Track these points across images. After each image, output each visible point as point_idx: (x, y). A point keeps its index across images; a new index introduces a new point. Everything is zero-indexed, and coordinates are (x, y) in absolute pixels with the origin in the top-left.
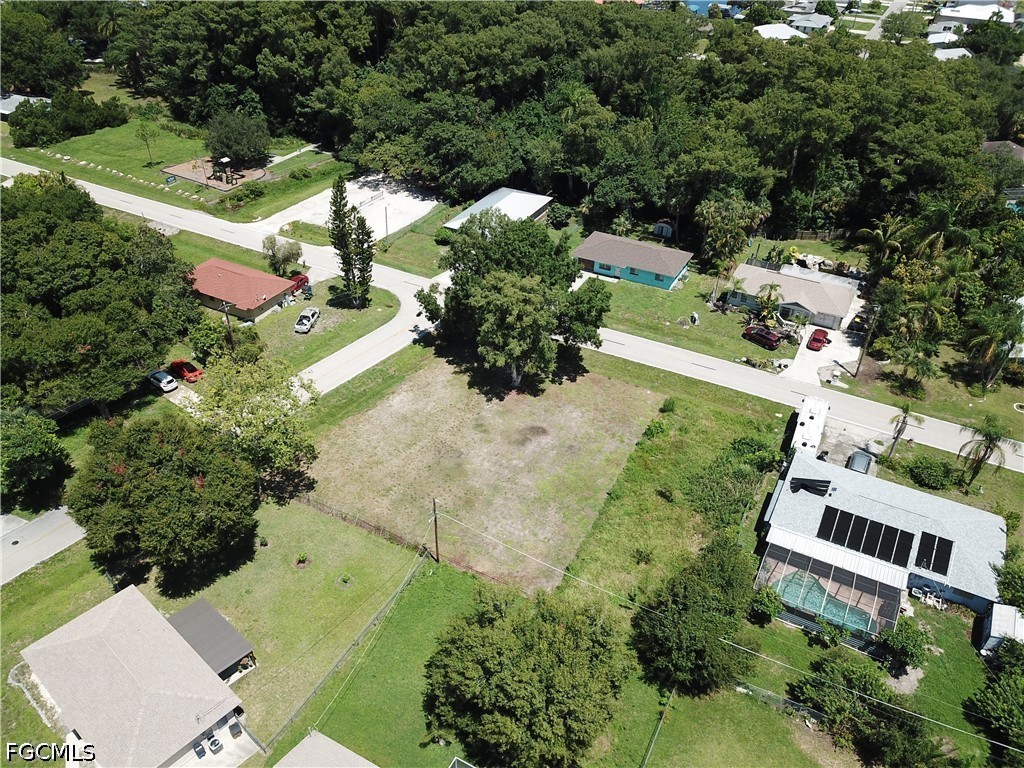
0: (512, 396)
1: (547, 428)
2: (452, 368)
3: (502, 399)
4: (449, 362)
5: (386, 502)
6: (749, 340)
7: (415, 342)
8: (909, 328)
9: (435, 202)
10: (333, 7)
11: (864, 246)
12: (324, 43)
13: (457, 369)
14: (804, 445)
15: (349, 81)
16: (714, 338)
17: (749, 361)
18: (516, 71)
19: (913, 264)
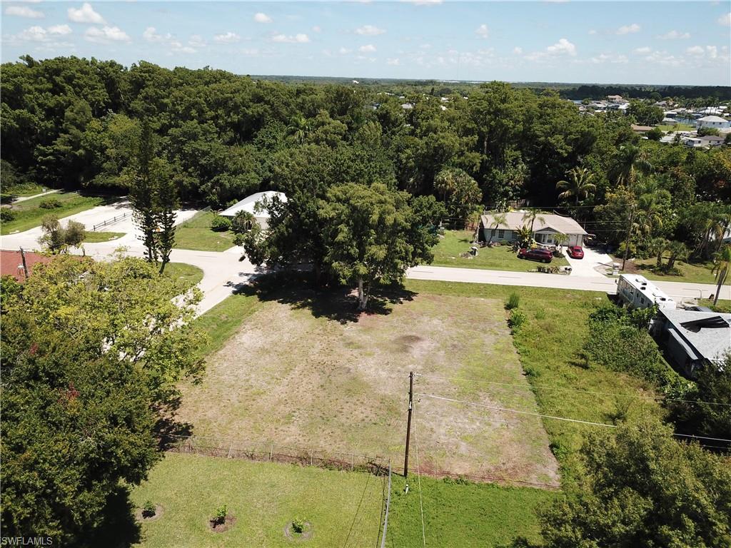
1: (419, 336)
4: (282, 303)
6: (526, 259)
7: (235, 293)
8: (642, 230)
9: (196, 211)
10: (69, 73)
11: (567, 192)
12: (65, 97)
13: (293, 306)
14: (664, 299)
15: (95, 123)
16: (498, 262)
17: (540, 270)
18: (247, 111)
19: (620, 189)
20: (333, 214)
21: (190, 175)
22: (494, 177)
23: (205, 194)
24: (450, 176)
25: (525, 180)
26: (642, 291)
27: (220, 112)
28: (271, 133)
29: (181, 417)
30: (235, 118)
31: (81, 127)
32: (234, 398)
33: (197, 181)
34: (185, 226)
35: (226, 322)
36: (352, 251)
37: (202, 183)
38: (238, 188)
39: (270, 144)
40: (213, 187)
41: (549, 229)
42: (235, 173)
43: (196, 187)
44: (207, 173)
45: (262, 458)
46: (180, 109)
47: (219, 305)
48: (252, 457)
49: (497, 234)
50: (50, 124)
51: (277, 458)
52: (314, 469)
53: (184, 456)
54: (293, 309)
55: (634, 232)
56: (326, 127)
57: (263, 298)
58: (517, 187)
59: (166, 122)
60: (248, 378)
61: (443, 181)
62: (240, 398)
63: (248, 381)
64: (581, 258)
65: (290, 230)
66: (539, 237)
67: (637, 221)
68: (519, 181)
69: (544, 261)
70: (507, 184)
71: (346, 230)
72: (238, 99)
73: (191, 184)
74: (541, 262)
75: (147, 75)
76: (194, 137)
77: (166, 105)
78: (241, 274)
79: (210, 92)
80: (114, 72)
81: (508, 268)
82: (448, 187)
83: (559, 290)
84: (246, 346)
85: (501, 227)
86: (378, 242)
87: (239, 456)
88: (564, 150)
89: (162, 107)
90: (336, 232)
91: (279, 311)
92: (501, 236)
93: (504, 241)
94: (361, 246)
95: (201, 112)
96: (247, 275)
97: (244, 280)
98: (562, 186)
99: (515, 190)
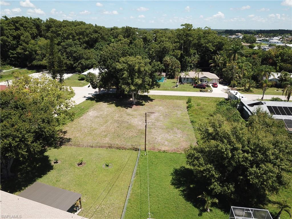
0: (134, 107)
1: (154, 112)
2: (106, 103)
3: (131, 108)
4: (104, 102)
5: (107, 139)
6: (196, 88)
7: (87, 100)
8: (239, 76)
9: (72, 74)
10: (21, 22)
11: (213, 64)
12: (20, 32)
13: (108, 103)
14: (243, 97)
15: (33, 41)
16: (185, 89)
17: (201, 91)
18: (91, 36)
19: (231, 62)
20: (121, 67)
21: (70, 60)
22: (186, 60)
23: (75, 67)
24: (169, 58)
25: (198, 61)
26: (236, 95)
27: (81, 36)
28: (101, 44)
29: (67, 136)
30: (87, 39)
31: (27, 43)
32: (86, 130)
33: (72, 62)
34: (68, 79)
35: (83, 109)
36: (129, 81)
37: (74, 63)
38: (88, 65)
39: (100, 49)
40: (78, 65)
41: (205, 77)
42: (87, 59)
43: (72, 65)
44: (76, 59)
45: (96, 147)
46: (65, 35)
47: (81, 103)
48: (92, 147)
49: (186, 80)
50: (15, 42)
52: (114, 150)
53: (69, 147)
54: (108, 104)
55: (236, 77)
56: (122, 41)
57: (97, 101)
58: (195, 64)
59: (60, 40)
60: (91, 125)
61: (166, 61)
62: (88, 131)
63: (91, 126)
64: (217, 87)
65: (106, 75)
66: (201, 80)
67: (237, 73)
68: (196, 61)
69: (203, 88)
70: (191, 63)
71: (126, 73)
72: (88, 31)
73: (70, 64)
74: (202, 89)
75: (52, 23)
76: (71, 46)
77: (60, 34)
78: (89, 94)
79: (77, 29)
80: (39, 22)
81: (189, 91)
82: (168, 63)
83: (207, 97)
84: (90, 115)
85: (187, 77)
86: (138, 78)
87: (87, 146)
88: (212, 48)
89: (58, 35)
90: (123, 74)
91: (103, 105)
92: (187, 80)
93: (188, 82)
94: (132, 79)
95: (73, 37)
96: (91, 94)
97: (90, 96)
98: (211, 62)
99: (194, 65)
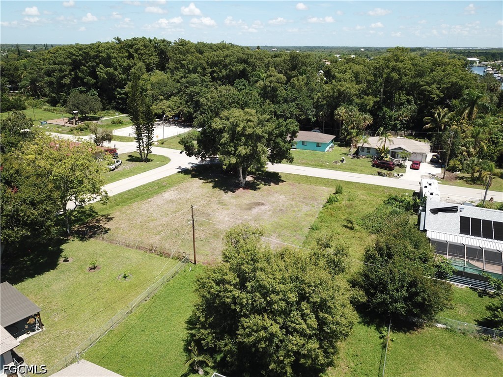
2: (202, 181)
3: (234, 192)
5: (157, 237)
6: (376, 167)
7: (179, 172)
8: (468, 152)
10: (137, 47)
11: (429, 125)
12: (132, 61)
13: (205, 181)
14: (432, 194)
15: (145, 76)
16: (356, 168)
17: (379, 174)
18: (232, 68)
19: (462, 123)
20: (221, 127)
21: (188, 107)
24: (344, 111)
27: (215, 69)
29: (108, 225)
30: (224, 72)
32: (139, 220)
33: (192, 111)
35: (164, 186)
45: (133, 247)
46: (191, 67)
47: (166, 177)
48: (128, 246)
49: (366, 150)
50: (124, 77)
51: (139, 248)
52: (153, 255)
53: (98, 242)
54: (203, 183)
55: (461, 153)
57: (193, 176)
58: (404, 121)
60: (153, 212)
61: (338, 114)
62: (142, 221)
63: (152, 214)
64: (418, 169)
66: (394, 154)
67: (465, 146)
68: (406, 117)
69: (388, 169)
70: (397, 119)
71: (227, 136)
72: (228, 61)
73: (189, 112)
74: (386, 169)
75: (181, 47)
76: (194, 84)
77: (184, 65)
78: (189, 163)
79: (211, 57)
80: (164, 45)
81: (361, 172)
82: (341, 118)
83: (380, 187)
84: (164, 198)
87: (122, 245)
90: (221, 137)
91: (197, 182)
92: (368, 152)
93: (369, 155)
94: (235, 146)
95: (204, 69)
96: (193, 164)
97: (189, 167)
98: (428, 121)
99: (402, 123)
